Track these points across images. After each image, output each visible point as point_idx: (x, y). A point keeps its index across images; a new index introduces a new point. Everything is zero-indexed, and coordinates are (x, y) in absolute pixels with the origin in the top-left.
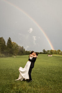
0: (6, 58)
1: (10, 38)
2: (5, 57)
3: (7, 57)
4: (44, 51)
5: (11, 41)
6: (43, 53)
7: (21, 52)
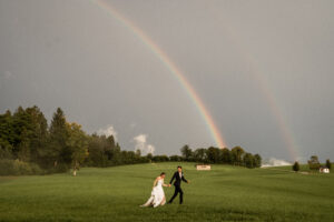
0: (46, 177)
1: (59, 111)
2: (43, 174)
3: (49, 173)
4: (186, 150)
5: (63, 121)
6: (182, 160)
7: (107, 157)
